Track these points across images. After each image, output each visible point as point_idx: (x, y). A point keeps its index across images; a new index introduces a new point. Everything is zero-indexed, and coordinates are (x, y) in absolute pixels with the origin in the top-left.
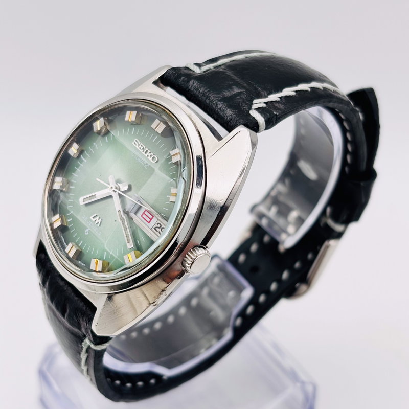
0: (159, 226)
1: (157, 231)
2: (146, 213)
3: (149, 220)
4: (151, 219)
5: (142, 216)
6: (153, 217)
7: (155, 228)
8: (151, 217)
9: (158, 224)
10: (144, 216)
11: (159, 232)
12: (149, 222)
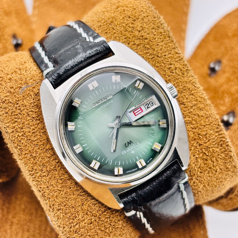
0: (147, 105)
1: (150, 107)
2: (135, 112)
3: (141, 111)
4: (141, 109)
5: (136, 115)
6: (140, 108)
7: (148, 108)
8: (140, 109)
9: (146, 105)
10: (136, 114)
11: (151, 106)
12: (142, 111)
